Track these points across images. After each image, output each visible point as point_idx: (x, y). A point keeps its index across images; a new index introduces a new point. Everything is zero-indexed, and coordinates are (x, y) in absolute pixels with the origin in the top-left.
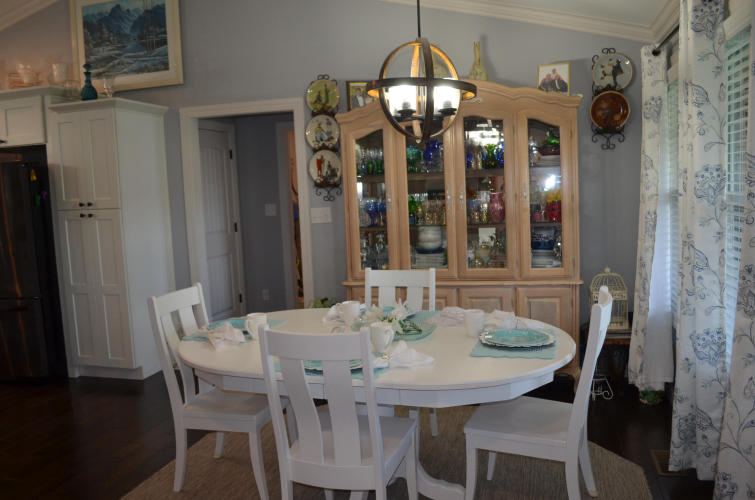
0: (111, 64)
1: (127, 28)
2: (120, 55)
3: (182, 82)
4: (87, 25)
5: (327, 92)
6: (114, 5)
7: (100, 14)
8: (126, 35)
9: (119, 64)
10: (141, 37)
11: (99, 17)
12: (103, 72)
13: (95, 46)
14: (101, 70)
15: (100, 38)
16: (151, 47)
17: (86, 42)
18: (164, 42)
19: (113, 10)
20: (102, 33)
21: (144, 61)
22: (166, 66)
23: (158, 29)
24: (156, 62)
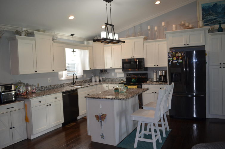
0: (213, 21)
1: (219, 10)
2: (216, 18)
4: (203, 9)
6: (214, 3)
7: (208, 6)
8: (219, 12)
9: (216, 21)
11: (208, 7)
13: (206, 16)
14: (208, 23)
15: (209, 13)
17: (203, 15)
19: (214, 5)
20: (209, 12)
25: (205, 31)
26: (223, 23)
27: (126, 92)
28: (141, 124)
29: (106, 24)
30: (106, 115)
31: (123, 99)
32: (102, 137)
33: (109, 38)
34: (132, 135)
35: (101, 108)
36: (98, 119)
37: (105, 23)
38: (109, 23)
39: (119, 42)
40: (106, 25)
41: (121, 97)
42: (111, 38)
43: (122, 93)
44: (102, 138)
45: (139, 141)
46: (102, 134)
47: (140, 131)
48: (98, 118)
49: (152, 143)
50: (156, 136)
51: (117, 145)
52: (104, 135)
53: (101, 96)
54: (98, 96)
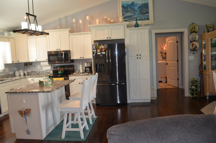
0: (131, 18)
1: (136, 8)
2: (134, 15)
3: (153, 23)
4: (123, 7)
5: (194, 27)
6: (132, 2)
7: (127, 4)
8: (136, 10)
9: (133, 18)
10: (141, 11)
11: (127, 5)
12: (128, 20)
13: (125, 13)
14: (127, 19)
15: (127, 10)
16: (144, 14)
17: (123, 11)
18: (148, 13)
19: (132, 3)
20: (128, 9)
21: (141, 17)
22: (148, 19)
23: (146, 9)
24: (145, 18)
25: (124, 26)
26: (139, 20)
27: (51, 84)
28: (68, 114)
29: (28, 14)
30: (30, 109)
31: (48, 92)
32: (28, 132)
33: (31, 29)
34: (59, 127)
35: (24, 102)
36: (22, 114)
37: (27, 14)
38: (31, 13)
39: (42, 33)
40: (27, 16)
41: (46, 90)
42: (34, 29)
43: (48, 86)
44: (27, 133)
45: (66, 131)
46: (28, 129)
47: (67, 122)
48: (22, 113)
49: (79, 132)
50: (82, 124)
51: (44, 139)
52: (29, 130)
53: (24, 90)
54: (21, 90)
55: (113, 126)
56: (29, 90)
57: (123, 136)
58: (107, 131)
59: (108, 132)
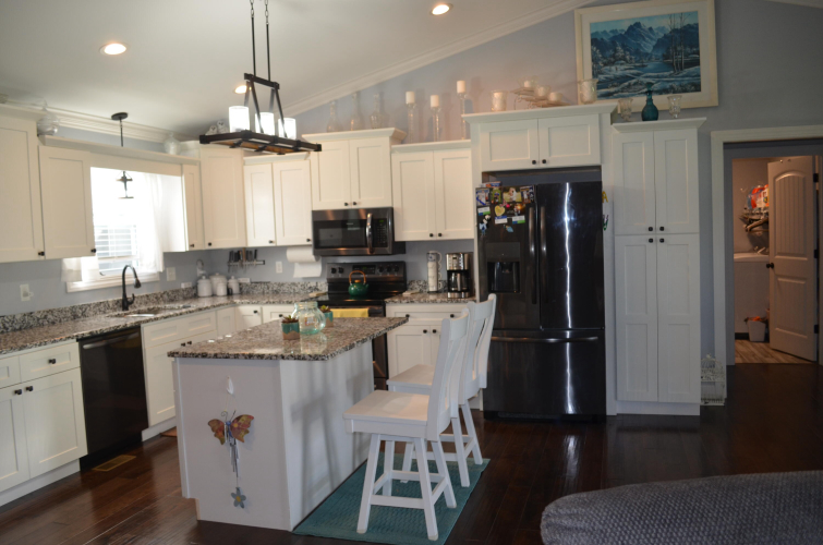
0: (626, 84)
1: (648, 47)
2: (638, 75)
3: (717, 104)
4: (595, 42)
6: (632, 23)
7: (612, 31)
8: (647, 54)
9: (635, 84)
10: (666, 57)
11: (612, 35)
12: (616, 92)
13: (605, 65)
14: (612, 90)
15: (614, 56)
16: (680, 67)
17: (595, 60)
18: (697, 63)
19: (631, 28)
20: (616, 51)
21: (668, 82)
22: (697, 88)
23: (688, 49)
24: (685, 83)
25: (600, 115)
26: (660, 92)
27: (324, 331)
28: (383, 443)
29: (251, 79)
30: (251, 418)
31: (315, 358)
32: (239, 499)
33: (262, 131)
34: (349, 490)
35: (231, 391)
36: (221, 434)
37: (247, 76)
38: (261, 74)
39: (298, 146)
40: (248, 85)
41: (308, 352)
42: (270, 131)
43: (312, 337)
44: (236, 504)
45: (373, 507)
46: (238, 489)
47: (380, 471)
48: (222, 429)
49: (422, 511)
50: (434, 485)
51: (295, 529)
52: (244, 492)
53: (230, 348)
54: (221, 349)
55: (567, 498)
56: (250, 348)
57: (605, 536)
58: (544, 514)
59: (548, 516)
